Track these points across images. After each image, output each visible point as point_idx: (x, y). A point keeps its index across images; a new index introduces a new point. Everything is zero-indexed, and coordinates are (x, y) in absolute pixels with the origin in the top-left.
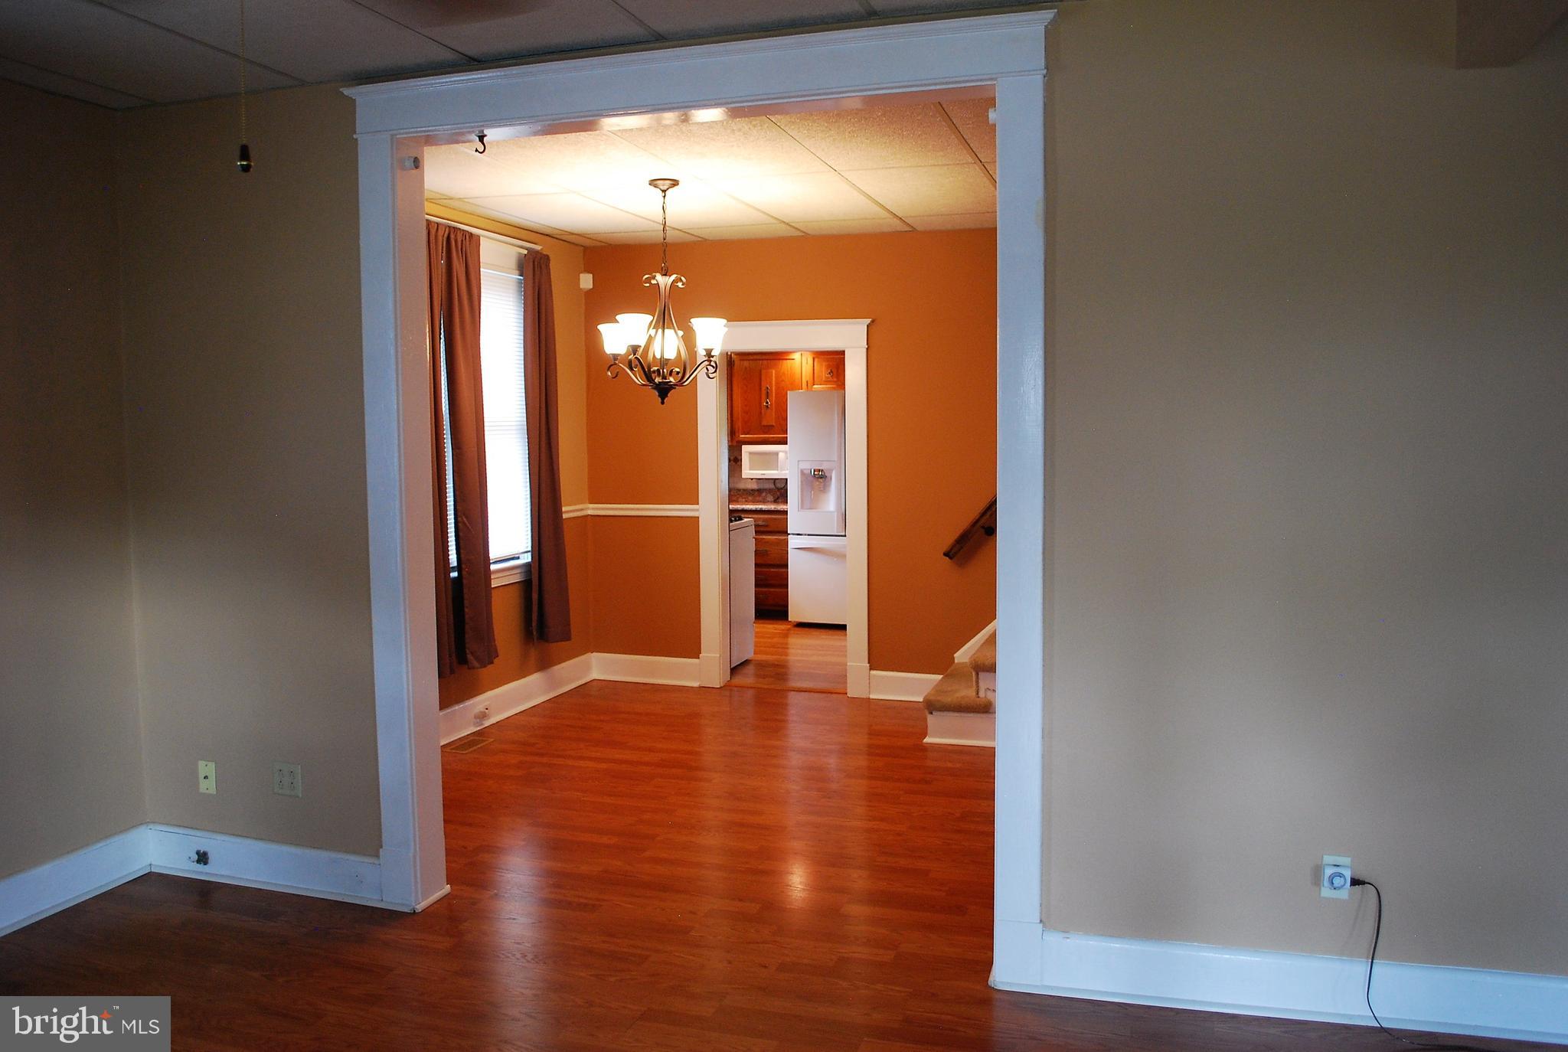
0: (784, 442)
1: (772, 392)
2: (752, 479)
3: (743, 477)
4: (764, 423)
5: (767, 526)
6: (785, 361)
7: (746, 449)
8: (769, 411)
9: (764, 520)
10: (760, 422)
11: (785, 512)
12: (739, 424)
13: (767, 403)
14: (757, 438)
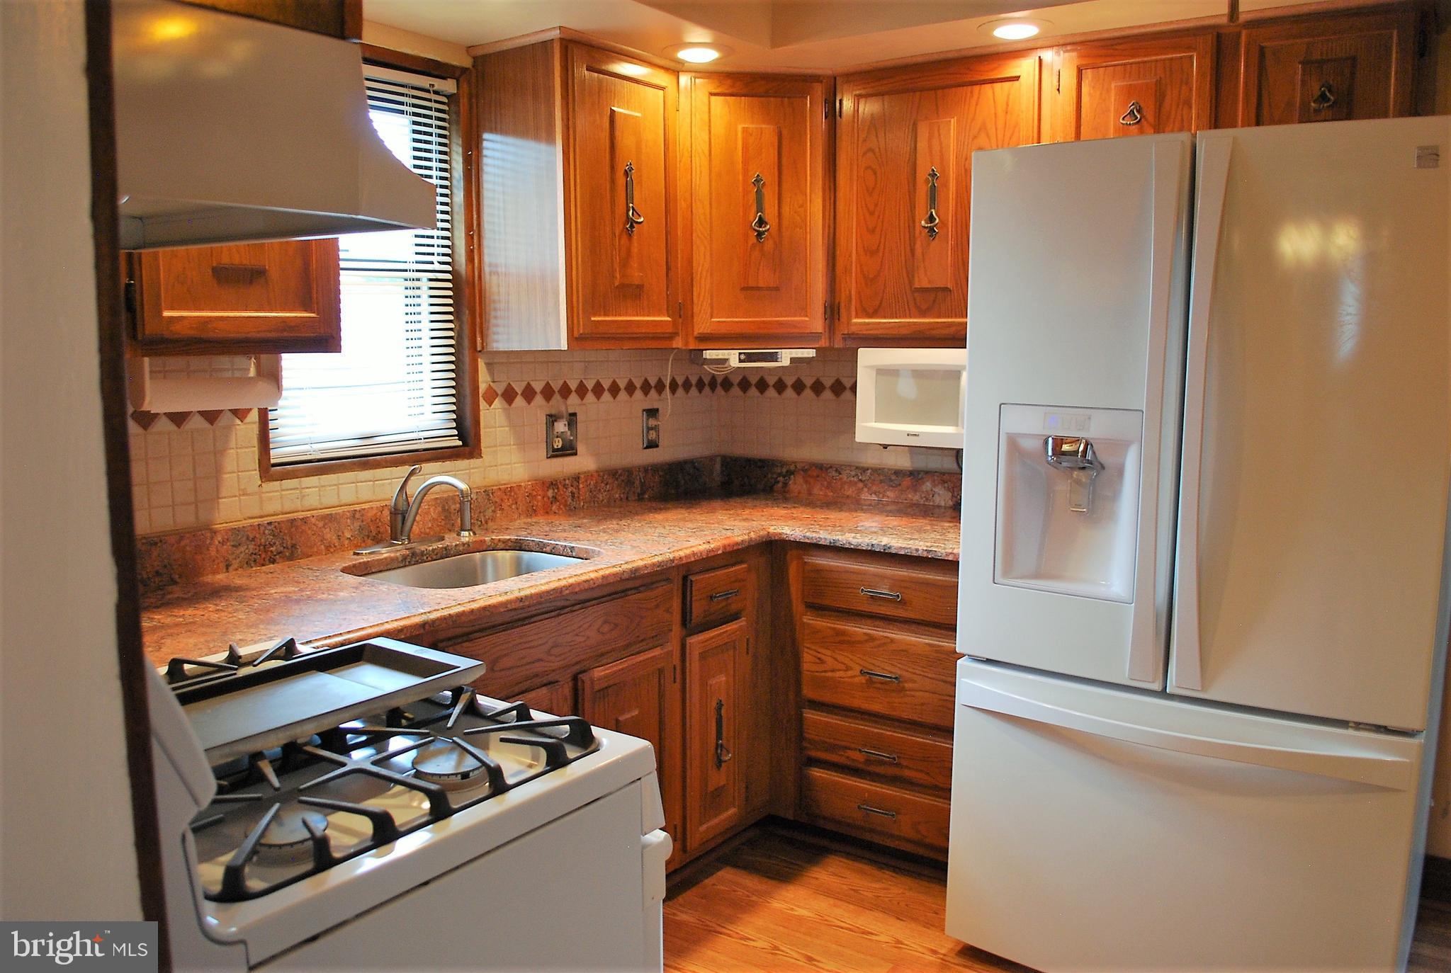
0: (957, 340)
1: (946, 185)
2: (885, 447)
3: (858, 439)
4: (922, 281)
5: (903, 602)
6: (987, 88)
7: (869, 358)
8: (935, 244)
9: (897, 583)
10: (911, 275)
11: (951, 566)
12: (850, 286)
13: (931, 219)
14: (900, 325)
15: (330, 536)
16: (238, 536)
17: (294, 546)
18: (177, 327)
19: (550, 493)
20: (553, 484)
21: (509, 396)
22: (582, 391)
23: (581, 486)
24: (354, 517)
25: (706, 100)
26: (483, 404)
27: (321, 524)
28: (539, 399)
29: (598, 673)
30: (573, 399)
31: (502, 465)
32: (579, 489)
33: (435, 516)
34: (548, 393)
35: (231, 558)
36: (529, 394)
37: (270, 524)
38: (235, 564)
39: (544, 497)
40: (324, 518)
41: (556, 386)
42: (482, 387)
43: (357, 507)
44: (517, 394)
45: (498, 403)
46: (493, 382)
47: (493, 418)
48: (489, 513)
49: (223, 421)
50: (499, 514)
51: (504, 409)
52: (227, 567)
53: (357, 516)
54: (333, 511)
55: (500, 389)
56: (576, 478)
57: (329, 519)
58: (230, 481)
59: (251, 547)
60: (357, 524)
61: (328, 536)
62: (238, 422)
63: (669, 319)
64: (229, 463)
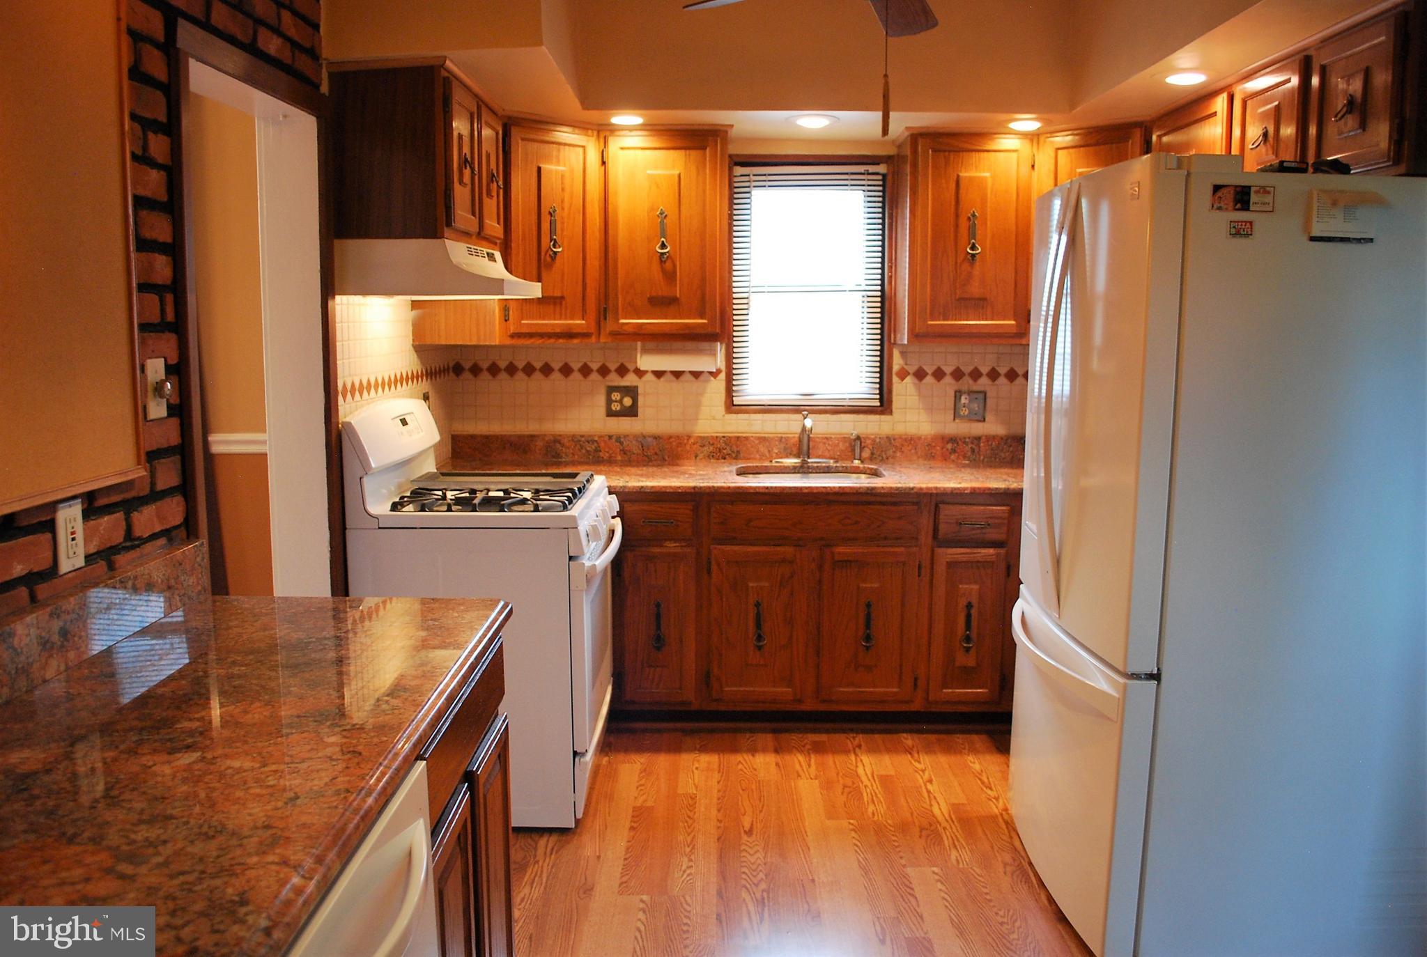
15: (763, 449)
16: (705, 441)
17: (738, 452)
18: (626, 328)
19: (949, 446)
20: (953, 440)
21: (920, 375)
22: (993, 375)
23: (982, 445)
24: (781, 441)
25: (1052, 154)
26: (895, 379)
27: (757, 442)
28: (948, 379)
29: (840, 549)
30: (984, 381)
31: (909, 422)
32: (979, 447)
33: (843, 448)
34: (958, 374)
35: (699, 452)
36: (939, 374)
37: (724, 437)
38: (701, 456)
39: (943, 448)
40: (759, 438)
41: (967, 369)
42: (896, 368)
43: (784, 436)
44: (927, 374)
45: (909, 379)
46: (906, 364)
47: (904, 390)
48: (890, 452)
49: (702, 378)
50: (898, 454)
51: (914, 384)
52: (696, 457)
53: (783, 440)
54: (766, 435)
55: (912, 369)
56: (978, 439)
57: (763, 440)
58: (705, 411)
59: (711, 448)
60: (782, 446)
61: (762, 450)
62: (712, 378)
63: (1013, 322)
64: (706, 400)
